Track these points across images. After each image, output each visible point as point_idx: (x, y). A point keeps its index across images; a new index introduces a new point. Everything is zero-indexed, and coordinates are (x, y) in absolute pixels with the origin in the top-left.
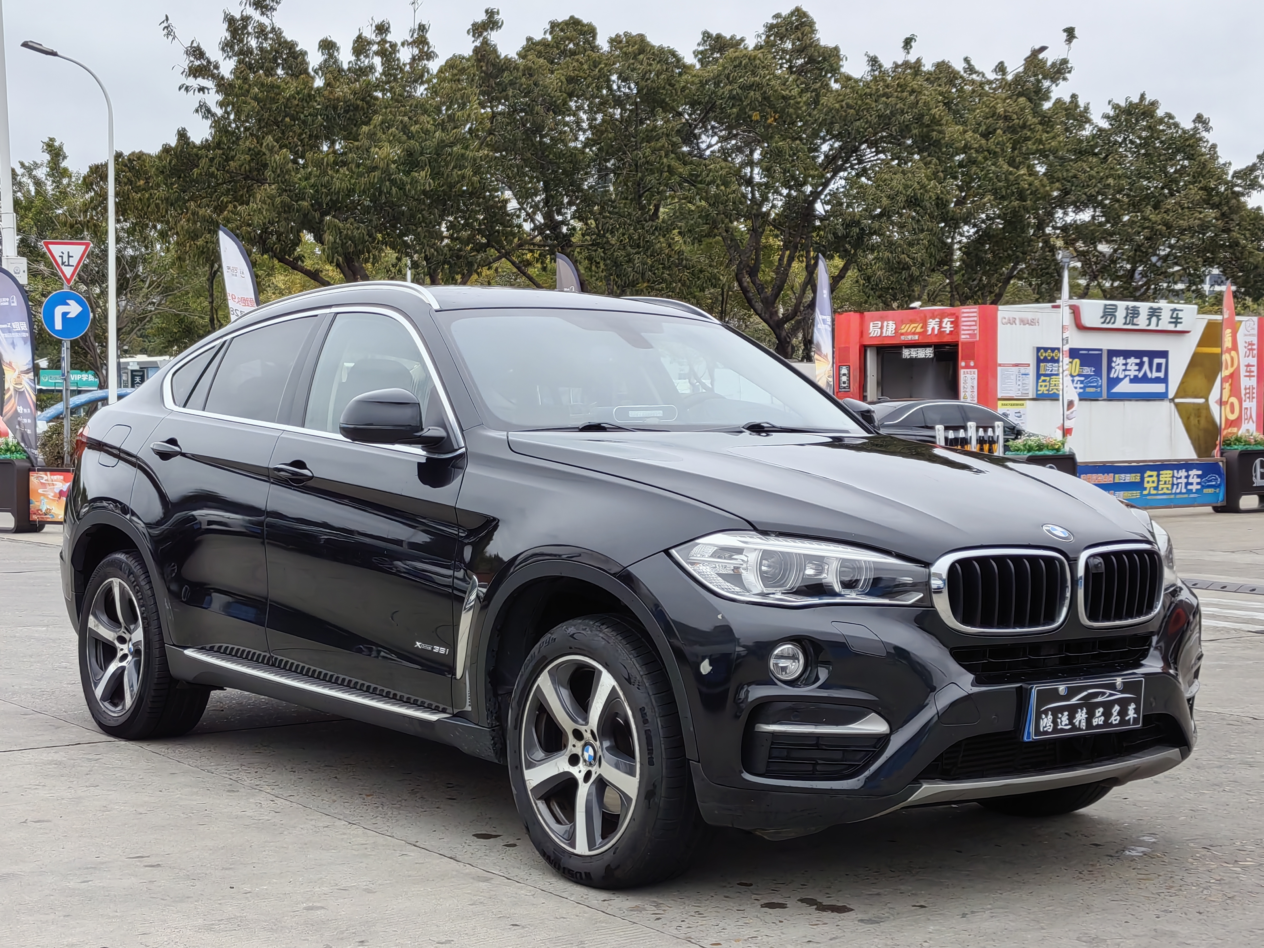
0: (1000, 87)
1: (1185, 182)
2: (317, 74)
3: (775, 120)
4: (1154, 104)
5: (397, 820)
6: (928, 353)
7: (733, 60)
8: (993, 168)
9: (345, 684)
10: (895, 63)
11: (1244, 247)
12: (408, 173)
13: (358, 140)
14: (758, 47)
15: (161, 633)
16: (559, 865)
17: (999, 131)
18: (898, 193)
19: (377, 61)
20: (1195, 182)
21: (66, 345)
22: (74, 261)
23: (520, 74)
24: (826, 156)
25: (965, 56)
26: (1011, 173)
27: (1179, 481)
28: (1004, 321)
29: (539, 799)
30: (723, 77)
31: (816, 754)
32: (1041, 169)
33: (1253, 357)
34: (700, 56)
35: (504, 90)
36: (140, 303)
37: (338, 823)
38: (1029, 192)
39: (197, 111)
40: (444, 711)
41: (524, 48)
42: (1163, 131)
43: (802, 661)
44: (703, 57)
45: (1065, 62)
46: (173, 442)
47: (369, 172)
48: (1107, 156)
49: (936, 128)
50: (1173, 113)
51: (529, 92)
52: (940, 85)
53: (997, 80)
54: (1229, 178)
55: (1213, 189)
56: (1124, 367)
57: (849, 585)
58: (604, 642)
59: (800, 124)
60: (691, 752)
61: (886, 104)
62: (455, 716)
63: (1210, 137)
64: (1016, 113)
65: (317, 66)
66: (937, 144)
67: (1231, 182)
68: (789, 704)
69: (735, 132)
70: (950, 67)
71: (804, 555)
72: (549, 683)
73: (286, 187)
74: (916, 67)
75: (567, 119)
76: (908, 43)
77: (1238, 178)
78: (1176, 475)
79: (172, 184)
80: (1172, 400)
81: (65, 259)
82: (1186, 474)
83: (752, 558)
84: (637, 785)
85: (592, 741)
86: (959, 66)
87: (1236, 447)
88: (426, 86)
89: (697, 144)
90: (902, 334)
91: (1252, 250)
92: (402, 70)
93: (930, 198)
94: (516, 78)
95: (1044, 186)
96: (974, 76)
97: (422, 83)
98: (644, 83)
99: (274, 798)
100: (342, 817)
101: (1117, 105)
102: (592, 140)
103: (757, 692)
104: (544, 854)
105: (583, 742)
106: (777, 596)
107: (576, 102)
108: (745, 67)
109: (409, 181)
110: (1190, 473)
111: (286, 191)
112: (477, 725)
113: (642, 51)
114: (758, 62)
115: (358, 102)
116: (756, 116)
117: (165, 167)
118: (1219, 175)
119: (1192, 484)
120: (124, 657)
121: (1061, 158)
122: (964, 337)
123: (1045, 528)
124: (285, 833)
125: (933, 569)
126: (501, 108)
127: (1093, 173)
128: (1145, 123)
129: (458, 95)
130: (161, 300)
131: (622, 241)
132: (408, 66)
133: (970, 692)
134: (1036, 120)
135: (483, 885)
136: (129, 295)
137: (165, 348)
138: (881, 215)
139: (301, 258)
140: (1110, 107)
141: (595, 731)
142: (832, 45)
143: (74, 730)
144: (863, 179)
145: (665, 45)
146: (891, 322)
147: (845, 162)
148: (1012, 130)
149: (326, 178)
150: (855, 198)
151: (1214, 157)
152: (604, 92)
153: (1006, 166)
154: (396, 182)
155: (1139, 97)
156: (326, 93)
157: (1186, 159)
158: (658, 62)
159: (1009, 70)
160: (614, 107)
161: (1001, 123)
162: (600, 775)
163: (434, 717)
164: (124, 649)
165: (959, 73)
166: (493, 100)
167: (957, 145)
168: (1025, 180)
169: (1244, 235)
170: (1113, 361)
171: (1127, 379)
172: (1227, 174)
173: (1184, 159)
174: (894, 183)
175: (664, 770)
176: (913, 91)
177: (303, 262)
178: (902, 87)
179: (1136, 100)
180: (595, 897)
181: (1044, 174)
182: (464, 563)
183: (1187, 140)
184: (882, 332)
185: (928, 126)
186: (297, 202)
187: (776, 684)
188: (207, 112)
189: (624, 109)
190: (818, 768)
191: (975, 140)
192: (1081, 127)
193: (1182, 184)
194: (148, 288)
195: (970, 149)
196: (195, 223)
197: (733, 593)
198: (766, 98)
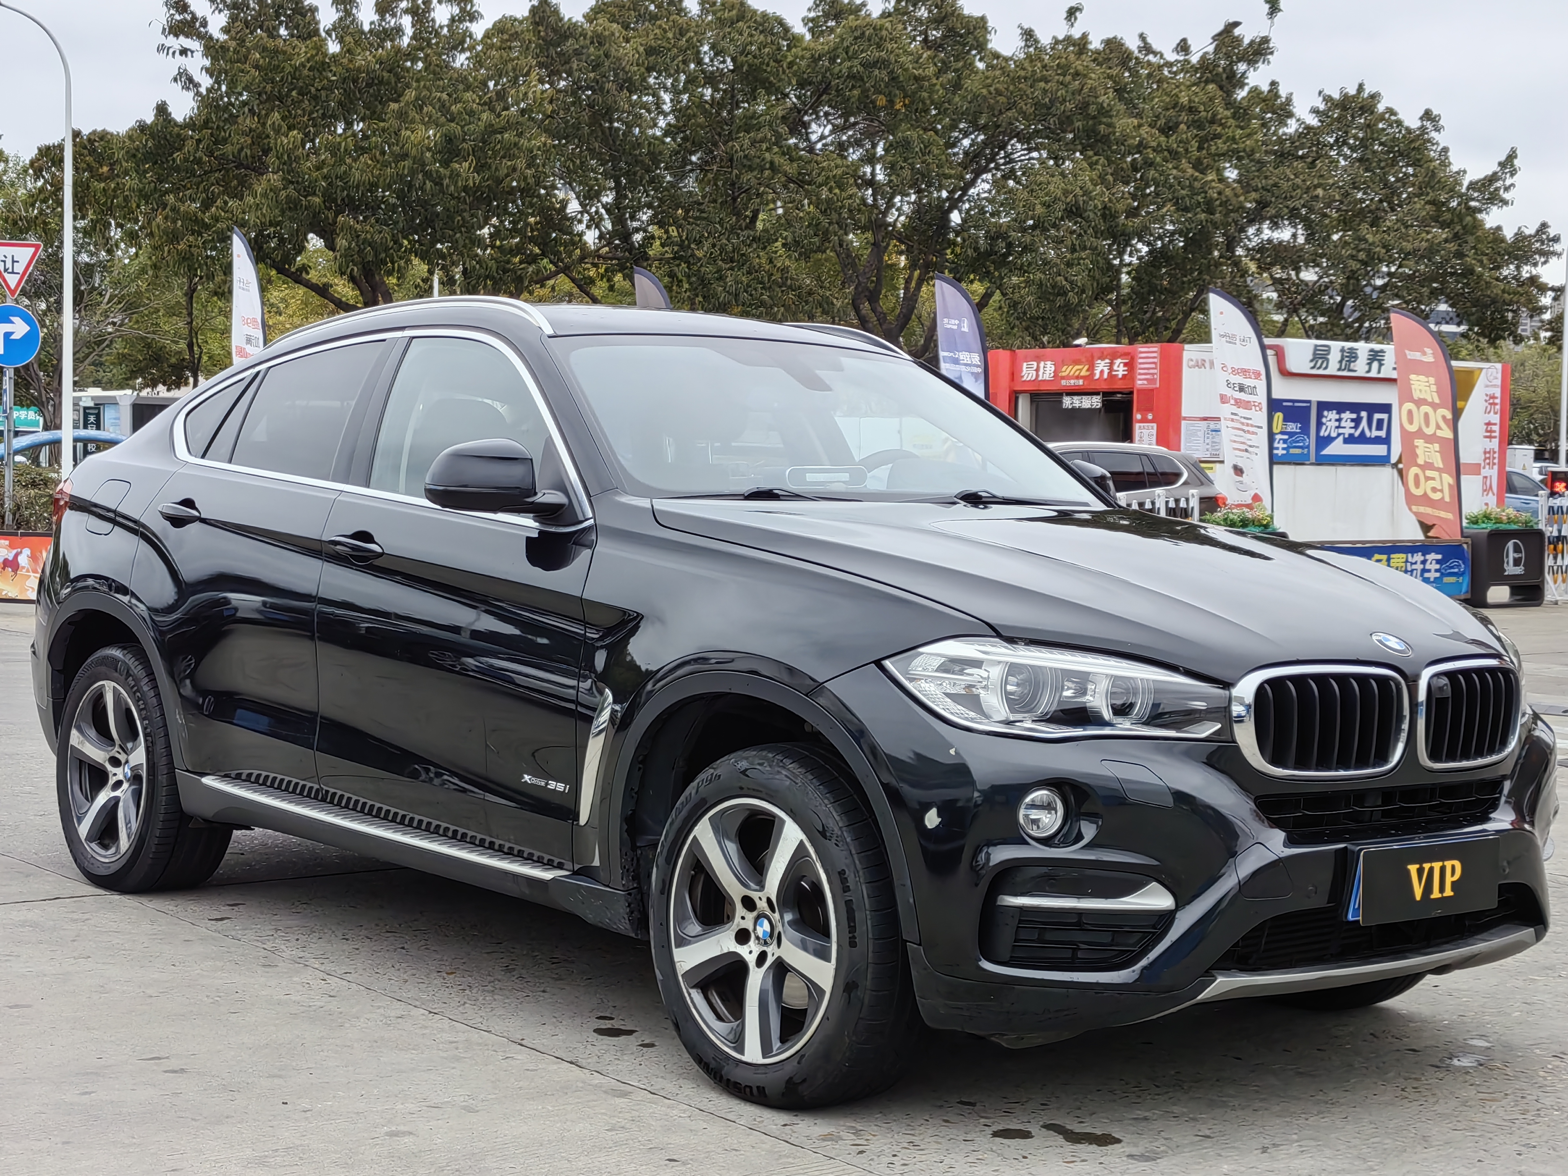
0: (1182, 70)
1: (1409, 194)
2: (330, 36)
3: (905, 105)
4: (1374, 97)
5: (492, 1009)
6: (1095, 402)
7: (853, 30)
8: (1174, 172)
9: (423, 827)
10: (1054, 38)
11: (1480, 276)
12: (446, 164)
13: (384, 121)
14: (885, 15)
15: (170, 755)
16: (721, 1077)
17: (1182, 126)
18: (1056, 200)
19: (406, 22)
20: (1422, 195)
21: (9, 374)
22: (20, 268)
23: (588, 42)
24: (966, 153)
25: (1140, 31)
26: (1196, 179)
27: (1414, 567)
28: (1191, 363)
29: (692, 987)
30: (840, 50)
31: (1079, 936)
32: (1232, 174)
33: (1496, 413)
34: (811, 25)
35: (566, 63)
36: (98, 322)
37: (416, 1012)
38: (1218, 203)
39: (175, 80)
40: (560, 866)
41: (592, 9)
42: (1384, 130)
43: (1060, 811)
44: (814, 25)
45: (1265, 40)
46: (188, 503)
47: (396, 162)
48: (1314, 161)
49: (1104, 120)
50: (1396, 108)
51: (598, 65)
52: (1110, 68)
53: (1178, 61)
54: (1464, 190)
55: (1443, 204)
56: (1337, 424)
57: (1122, 710)
58: (788, 782)
59: (934, 112)
60: (909, 931)
61: (1045, 91)
62: (575, 873)
63: (1441, 139)
64: (1204, 104)
65: (329, 26)
66: (1105, 140)
67: (1466, 195)
68: (1044, 870)
69: (852, 120)
70: (1122, 45)
71: (1063, 670)
72: (711, 834)
73: (292, 178)
74: (1081, 44)
75: (645, 99)
76: (1072, 13)
77: (1474, 190)
78: (1410, 559)
79: (146, 171)
80: (1395, 465)
81: (9, 265)
82: (1422, 558)
83: (996, 673)
84: (832, 973)
85: (768, 912)
86: (1133, 44)
87: (1484, 526)
88: (468, 54)
89: (807, 134)
90: (1063, 378)
91: (1488, 279)
92: (437, 34)
93: (1095, 207)
94: (583, 47)
95: (1236, 196)
96: (1151, 57)
97: (463, 51)
98: (743, 58)
99: (326, 977)
100: (417, 1003)
101: (1329, 96)
102: (674, 126)
103: (1001, 854)
104: (700, 1061)
105: (755, 914)
106: (1027, 725)
107: (656, 78)
108: (869, 40)
109: (448, 173)
110: (1428, 557)
111: (292, 183)
112: (608, 886)
113: (741, 17)
114: (884, 33)
115: (385, 74)
116: (881, 101)
117: (137, 150)
118: (1451, 185)
119: (1429, 571)
120: (118, 784)
121: (1259, 162)
122: (1140, 383)
123: (1374, 638)
124: (347, 1025)
125: (1235, 692)
126: (562, 83)
127: (1298, 181)
128: (1362, 121)
129: (510, 66)
130: (123, 320)
131: (712, 253)
132: (445, 30)
133: (1282, 855)
134: (1228, 113)
135: (621, 1102)
136: (83, 313)
137: (127, 379)
138: (1034, 227)
139: (305, 268)
140: (1321, 99)
141: (774, 899)
142: (977, 14)
143: (50, 879)
144: (1011, 183)
145: (770, 11)
146: (1049, 363)
147: (989, 161)
148: (1198, 124)
149: (343, 168)
150: (1002, 205)
151: (1445, 164)
152: (692, 66)
153: (1190, 171)
154: (431, 175)
155: (1356, 87)
156: (345, 61)
157: (1411, 166)
158: (761, 32)
159: (1193, 49)
160: (703, 86)
161: (1184, 117)
162: (779, 957)
163: (547, 875)
164: (118, 773)
165: (1131, 53)
166: (553, 74)
167: (1131, 141)
168: (1213, 188)
169: (1481, 261)
170: (1323, 416)
171: (1341, 438)
172: (1461, 185)
173: (1407, 165)
174: (1051, 187)
175: (870, 954)
176: (1077, 74)
177: (308, 273)
178: (1064, 69)
179: (1352, 91)
180: (773, 1120)
181: (1239, 181)
182: (595, 672)
183: (1412, 141)
184: (1037, 375)
185: (1094, 117)
186: (305, 197)
187: (1027, 843)
188: (189, 82)
189: (716, 89)
190: (1080, 955)
191: (1152, 136)
192: (1283, 123)
193: (1404, 196)
194: (108, 303)
195: (1146, 148)
196: (174, 222)
197: (966, 719)
198: (894, 79)
